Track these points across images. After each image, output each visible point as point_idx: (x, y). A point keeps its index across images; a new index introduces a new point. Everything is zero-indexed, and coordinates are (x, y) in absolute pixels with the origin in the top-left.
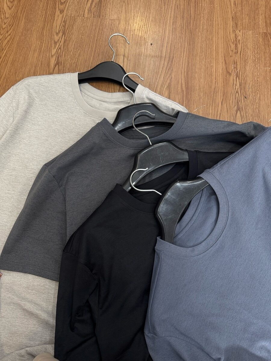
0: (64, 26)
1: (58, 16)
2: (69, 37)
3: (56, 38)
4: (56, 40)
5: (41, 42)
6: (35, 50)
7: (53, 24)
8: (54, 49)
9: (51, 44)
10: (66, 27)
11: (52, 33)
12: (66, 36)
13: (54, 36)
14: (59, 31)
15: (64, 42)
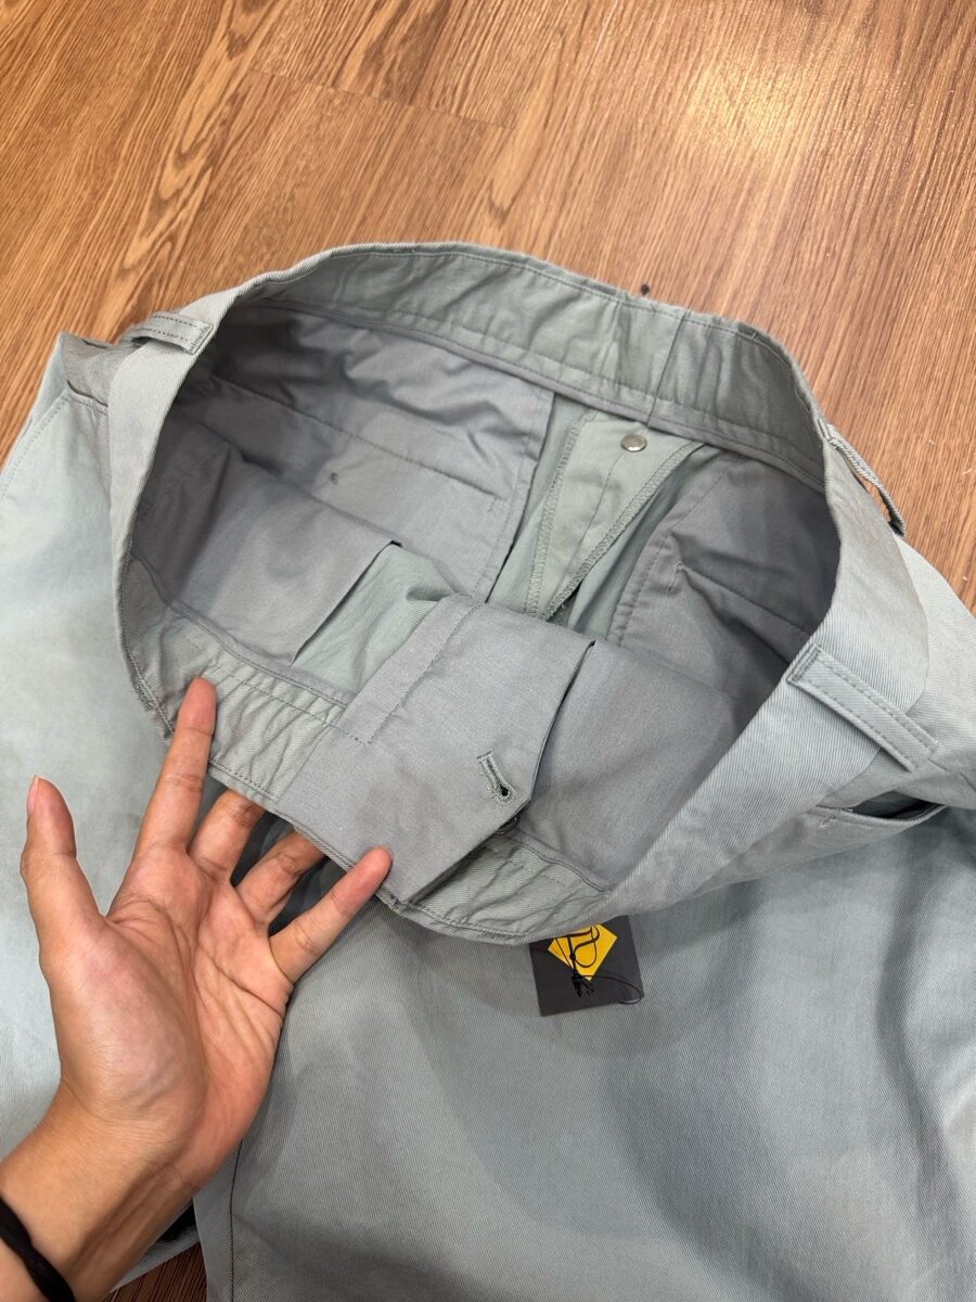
0: (226, 124)
1: (215, 66)
2: (232, 186)
3: (170, 179)
4: (166, 193)
5: (94, 193)
6: (53, 230)
7: (177, 103)
8: (142, 234)
9: (138, 210)
10: (236, 128)
11: (157, 151)
12: (220, 176)
13: (164, 165)
14: (195, 147)
15: (202, 207)
